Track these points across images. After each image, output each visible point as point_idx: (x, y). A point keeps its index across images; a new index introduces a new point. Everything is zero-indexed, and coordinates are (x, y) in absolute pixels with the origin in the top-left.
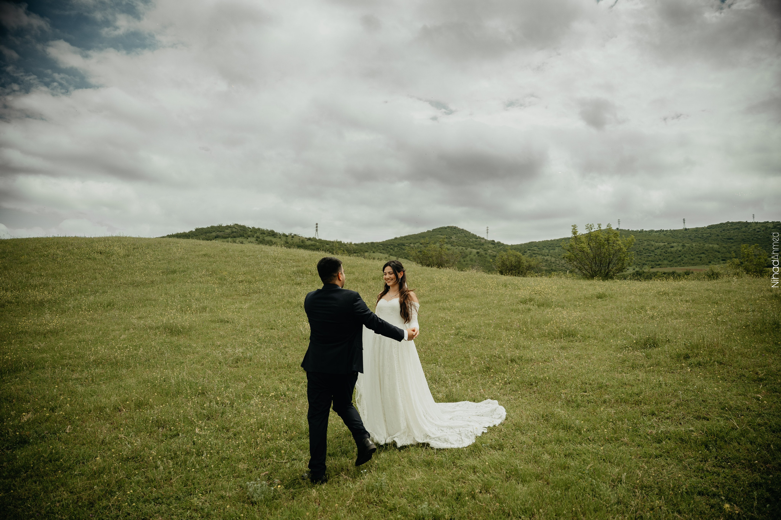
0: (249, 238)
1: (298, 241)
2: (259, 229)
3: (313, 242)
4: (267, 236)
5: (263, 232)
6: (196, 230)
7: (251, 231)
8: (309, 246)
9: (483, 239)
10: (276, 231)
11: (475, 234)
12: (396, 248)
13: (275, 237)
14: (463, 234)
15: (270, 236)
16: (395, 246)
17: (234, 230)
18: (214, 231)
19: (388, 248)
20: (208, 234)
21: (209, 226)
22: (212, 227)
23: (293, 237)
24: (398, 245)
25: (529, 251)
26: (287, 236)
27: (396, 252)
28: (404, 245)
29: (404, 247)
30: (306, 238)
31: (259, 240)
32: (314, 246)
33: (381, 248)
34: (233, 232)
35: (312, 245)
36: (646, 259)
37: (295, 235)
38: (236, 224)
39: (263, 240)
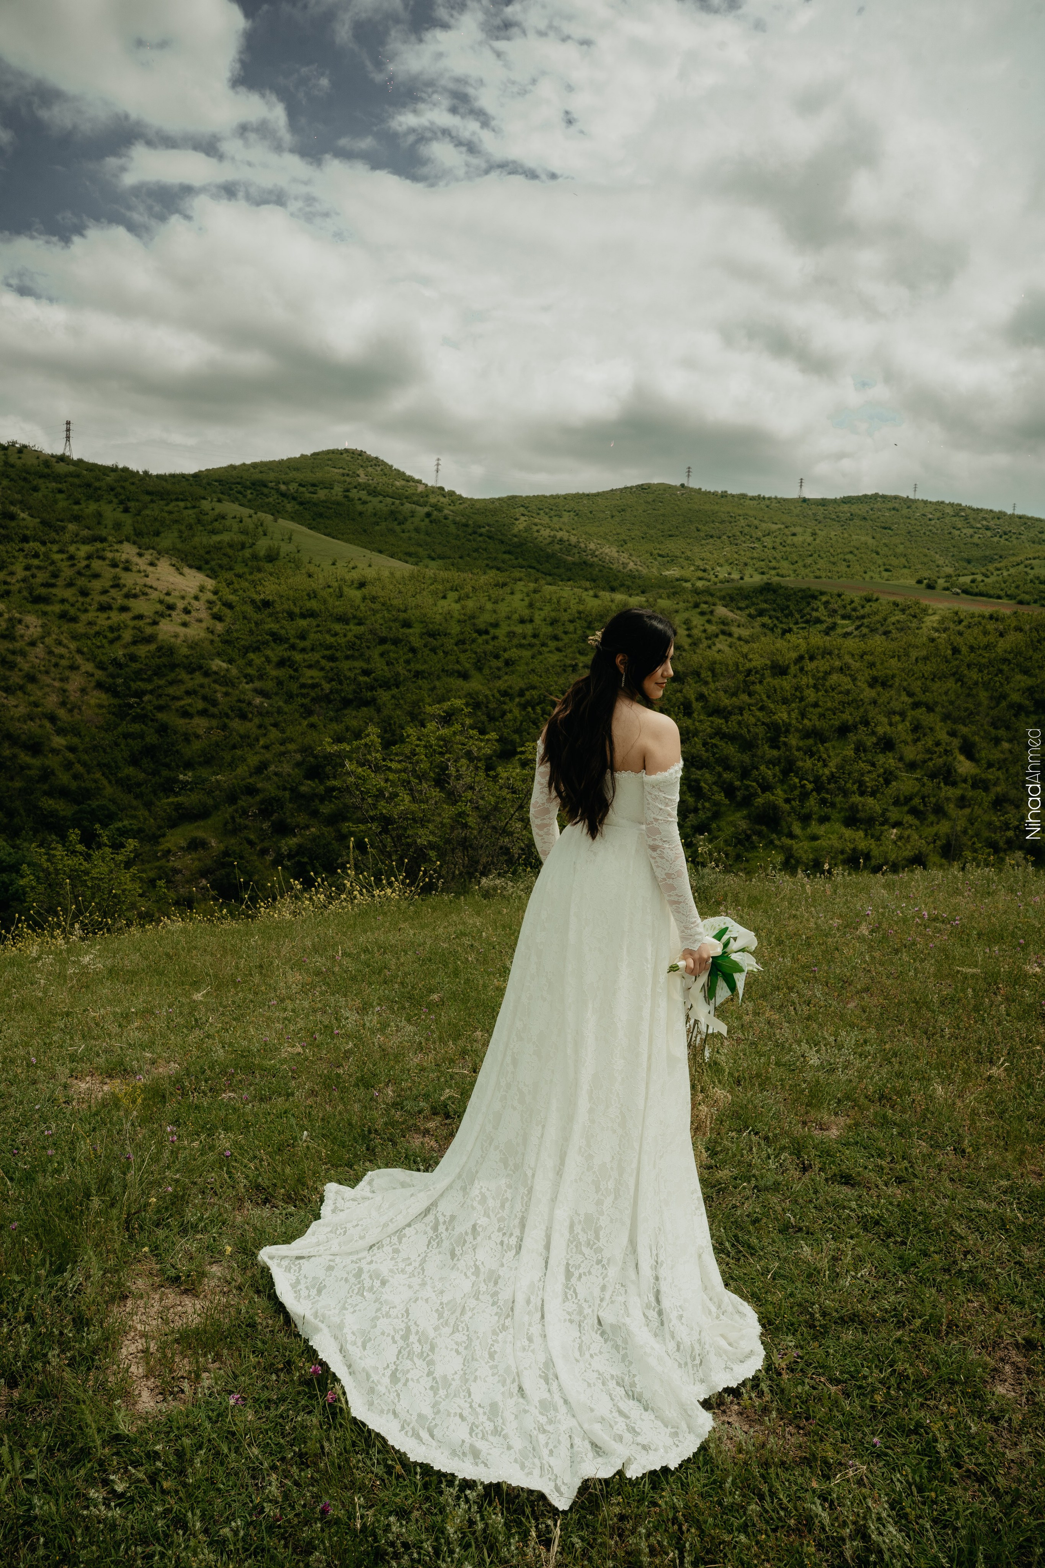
9: (419, 482)
11: (402, 470)
12: (249, 492)
14: (379, 469)
16: (246, 488)
19: (231, 489)
24: (253, 484)
25: (523, 518)
27: (249, 501)
28: (266, 486)
29: (266, 490)
30: (52, 456)
33: (218, 490)
36: (749, 554)
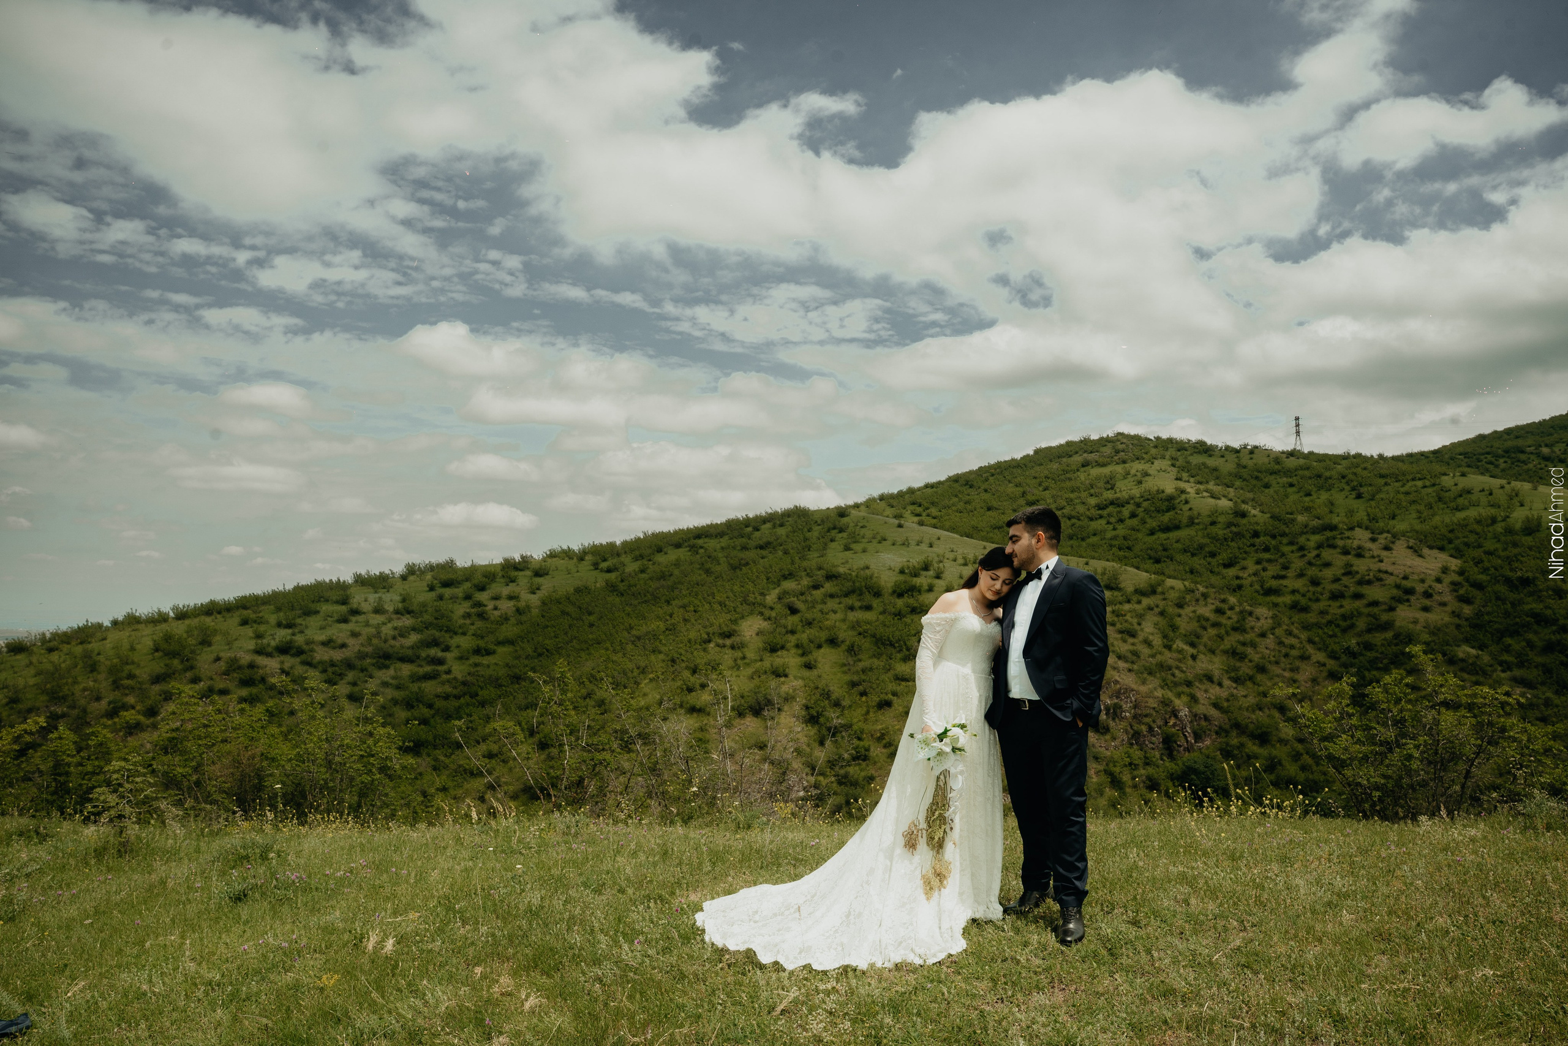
0: (1156, 462)
1: (1266, 460)
2: (1170, 441)
3: (1302, 461)
4: (1192, 455)
5: (1181, 446)
6: (1037, 452)
7: (1156, 447)
8: (1296, 470)
10: (1209, 442)
13: (1210, 456)
15: (1199, 453)
17: (1121, 447)
18: (1077, 453)
20: (1064, 460)
21: (1063, 441)
22: (1069, 444)
23: (1252, 452)
26: (1237, 451)
30: (1283, 452)
31: (1178, 464)
32: (1308, 468)
33: (1463, 463)
34: (1117, 452)
35: (1302, 468)
37: (1256, 447)
38: (1119, 434)
39: (1188, 462)
